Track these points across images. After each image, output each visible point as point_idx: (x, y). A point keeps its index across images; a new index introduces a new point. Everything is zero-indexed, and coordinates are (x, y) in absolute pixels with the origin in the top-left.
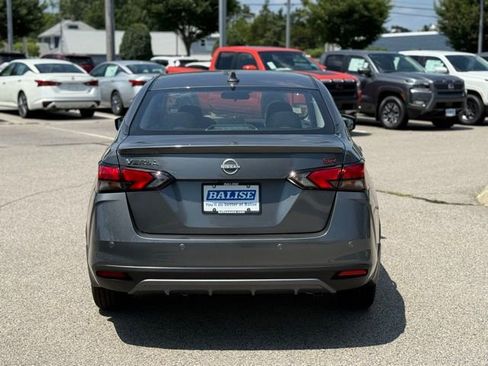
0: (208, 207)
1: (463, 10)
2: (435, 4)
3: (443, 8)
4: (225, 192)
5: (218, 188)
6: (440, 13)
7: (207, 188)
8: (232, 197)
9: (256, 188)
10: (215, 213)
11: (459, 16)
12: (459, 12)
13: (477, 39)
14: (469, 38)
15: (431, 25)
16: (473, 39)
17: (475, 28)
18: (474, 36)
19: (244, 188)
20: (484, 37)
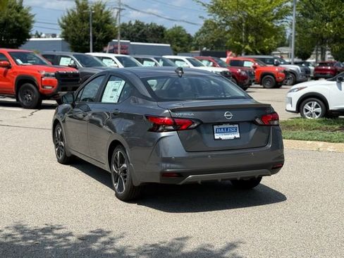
0: (217, 136)
1: (78, 25)
2: (59, 21)
3: (65, 24)
4: (224, 129)
5: (220, 127)
6: (63, 27)
7: (215, 127)
8: (227, 131)
9: (237, 126)
10: (220, 139)
11: (76, 30)
12: (76, 27)
13: (89, 45)
14: (84, 44)
15: (41, 34)
16: (86, 45)
17: (87, 38)
18: (87, 43)
19: (232, 126)
20: (93, 44)
